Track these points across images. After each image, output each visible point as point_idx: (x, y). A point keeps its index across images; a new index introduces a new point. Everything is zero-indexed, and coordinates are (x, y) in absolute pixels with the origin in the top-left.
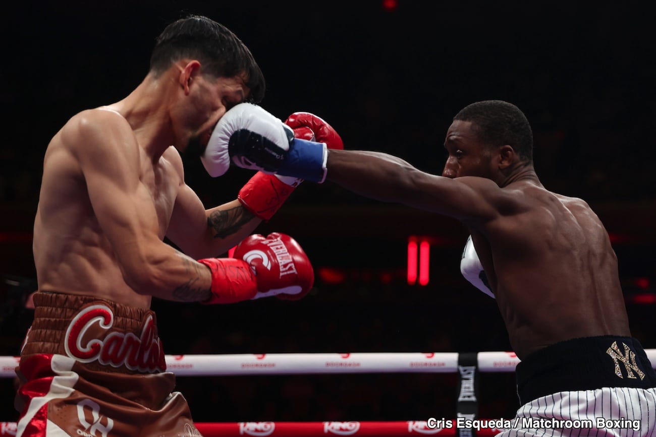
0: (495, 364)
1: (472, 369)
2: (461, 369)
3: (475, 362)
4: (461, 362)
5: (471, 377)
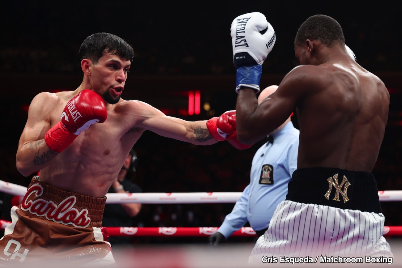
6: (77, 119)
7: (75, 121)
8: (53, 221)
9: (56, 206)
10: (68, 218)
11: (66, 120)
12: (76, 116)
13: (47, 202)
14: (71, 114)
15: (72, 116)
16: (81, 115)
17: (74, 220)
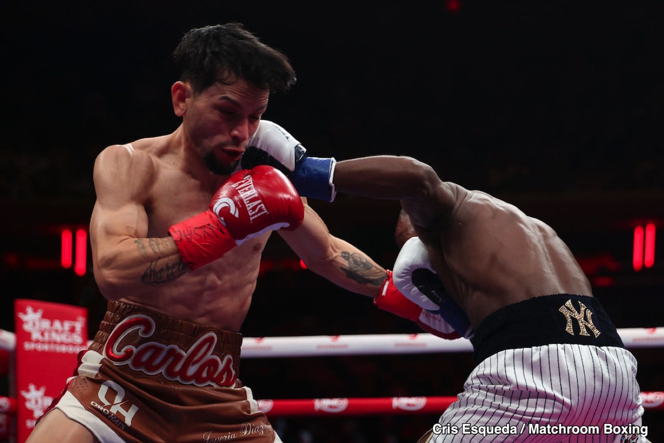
6: (256, 216)
7: (252, 219)
8: (177, 381)
9: (184, 353)
10: (204, 375)
11: (233, 214)
12: (257, 211)
13: (164, 346)
14: (247, 205)
15: (248, 209)
16: (266, 211)
17: (215, 376)
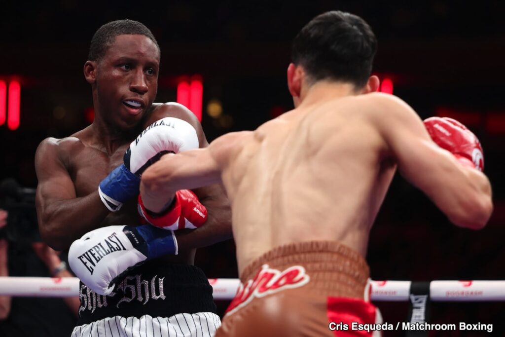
0: (448, 293)
1: (424, 298)
2: (413, 297)
3: (427, 291)
4: (413, 291)
5: (423, 305)
